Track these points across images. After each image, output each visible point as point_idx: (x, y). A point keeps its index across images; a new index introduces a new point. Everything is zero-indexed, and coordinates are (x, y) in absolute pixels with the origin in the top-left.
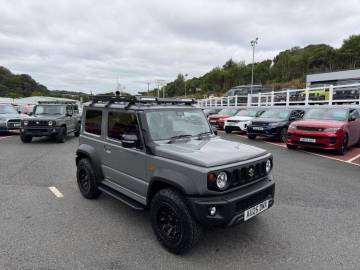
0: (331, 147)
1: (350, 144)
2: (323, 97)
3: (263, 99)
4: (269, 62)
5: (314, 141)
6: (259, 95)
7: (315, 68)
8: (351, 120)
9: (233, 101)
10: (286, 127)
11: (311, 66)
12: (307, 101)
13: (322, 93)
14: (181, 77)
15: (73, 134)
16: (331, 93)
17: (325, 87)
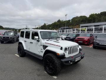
0: (86, 43)
1: (91, 43)
2: (84, 31)
3: (69, 31)
4: (70, 20)
5: (82, 42)
6: (68, 30)
7: (82, 22)
8: (91, 36)
9: (60, 31)
10: (75, 38)
11: (81, 22)
12: (80, 32)
13: (84, 29)
14: (45, 24)
15: (16, 41)
16: (86, 30)
17: (85, 28)
